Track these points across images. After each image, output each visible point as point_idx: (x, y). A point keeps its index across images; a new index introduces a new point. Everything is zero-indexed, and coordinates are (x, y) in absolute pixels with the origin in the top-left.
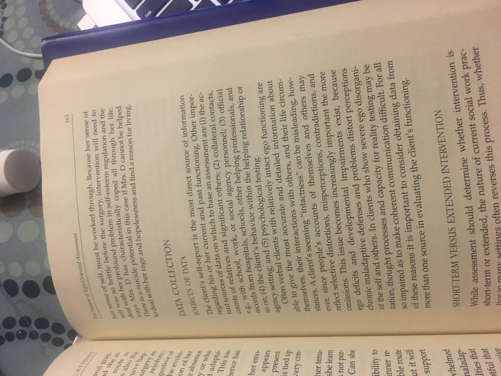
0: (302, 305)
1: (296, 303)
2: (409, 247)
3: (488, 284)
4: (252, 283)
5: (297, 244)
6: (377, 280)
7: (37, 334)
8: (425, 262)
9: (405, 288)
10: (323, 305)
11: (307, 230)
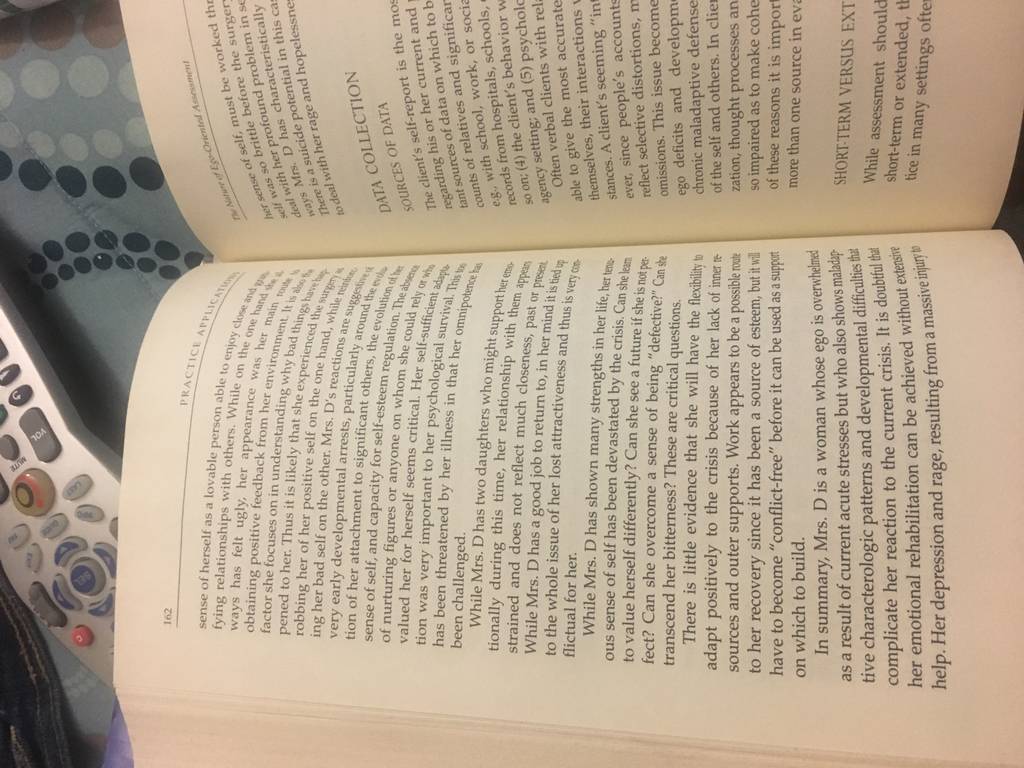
0: (586, 190)
1: (577, 185)
2: (772, 78)
3: (896, 142)
4: (502, 150)
5: (582, 76)
6: (714, 139)
7: (130, 259)
8: (796, 104)
9: (759, 152)
10: (621, 188)
11: (599, 48)
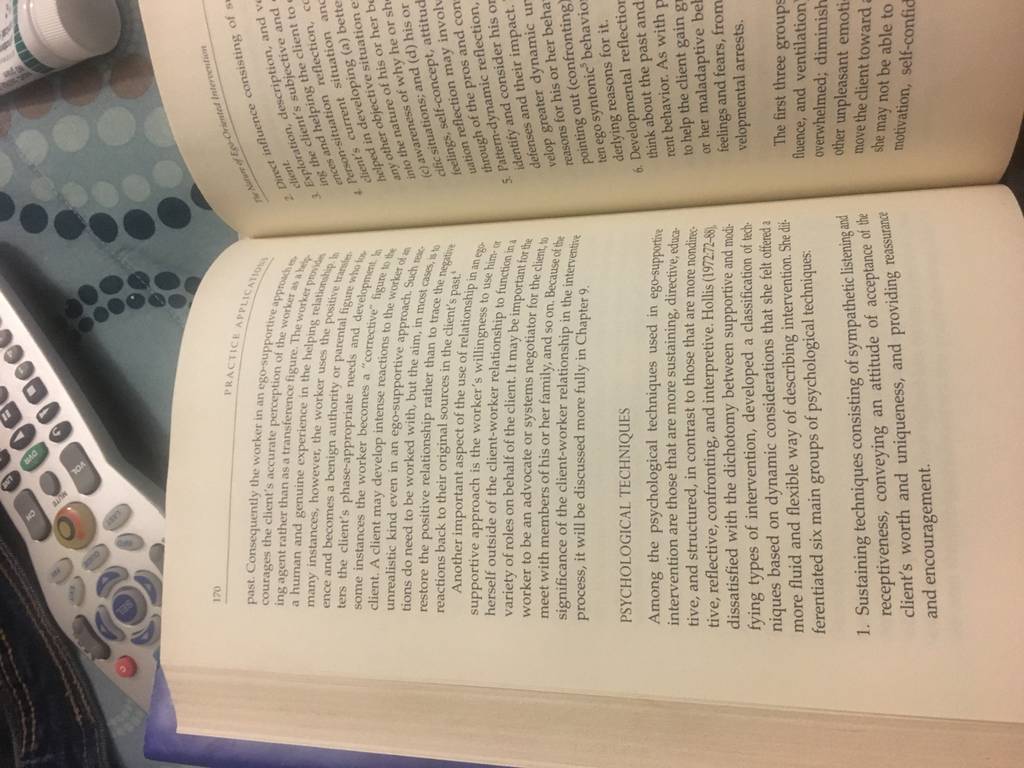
7: (162, 297)
